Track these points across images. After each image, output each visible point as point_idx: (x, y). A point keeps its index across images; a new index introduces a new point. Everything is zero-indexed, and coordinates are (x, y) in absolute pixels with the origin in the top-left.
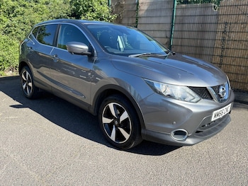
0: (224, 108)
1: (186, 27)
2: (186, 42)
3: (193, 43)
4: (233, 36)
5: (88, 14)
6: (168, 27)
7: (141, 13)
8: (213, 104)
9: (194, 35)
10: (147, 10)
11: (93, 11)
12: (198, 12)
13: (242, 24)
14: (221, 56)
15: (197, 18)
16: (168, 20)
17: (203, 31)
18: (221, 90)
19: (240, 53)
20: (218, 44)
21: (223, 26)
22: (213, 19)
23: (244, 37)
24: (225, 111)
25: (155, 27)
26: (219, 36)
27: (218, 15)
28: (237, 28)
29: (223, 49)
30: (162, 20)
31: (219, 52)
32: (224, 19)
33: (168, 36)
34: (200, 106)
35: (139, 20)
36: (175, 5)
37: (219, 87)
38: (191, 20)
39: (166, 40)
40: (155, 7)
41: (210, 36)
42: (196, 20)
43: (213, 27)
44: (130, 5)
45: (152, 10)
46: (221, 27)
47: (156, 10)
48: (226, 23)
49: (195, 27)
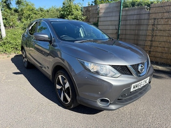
0: (143, 81)
1: (128, 23)
2: (128, 32)
3: (133, 32)
4: (159, 27)
5: (69, 17)
6: (117, 23)
7: (100, 15)
8: (133, 78)
9: (133, 27)
10: (104, 13)
11: (72, 14)
12: (136, 12)
13: (166, 19)
14: (151, 41)
15: (135, 16)
16: (117, 18)
17: (139, 25)
18: (140, 67)
19: (165, 39)
20: (149, 33)
21: (153, 21)
22: (146, 17)
23: (167, 27)
24: (143, 83)
25: (109, 23)
26: (150, 27)
27: (149, 14)
28: (162, 22)
29: (153, 36)
30: (113, 18)
31: (150, 38)
32: (153, 16)
33: (117, 28)
34: (120, 80)
35: (99, 19)
36: (122, 8)
37: (138, 65)
38: (131, 18)
39: (116, 31)
40: (109, 10)
41: (144, 28)
42: (135, 17)
43: (145, 22)
44: (94, 10)
45: (107, 13)
46: (151, 22)
47: (110, 12)
48: (155, 19)
49: (134, 22)
